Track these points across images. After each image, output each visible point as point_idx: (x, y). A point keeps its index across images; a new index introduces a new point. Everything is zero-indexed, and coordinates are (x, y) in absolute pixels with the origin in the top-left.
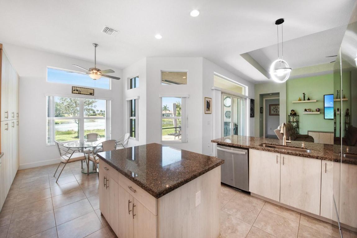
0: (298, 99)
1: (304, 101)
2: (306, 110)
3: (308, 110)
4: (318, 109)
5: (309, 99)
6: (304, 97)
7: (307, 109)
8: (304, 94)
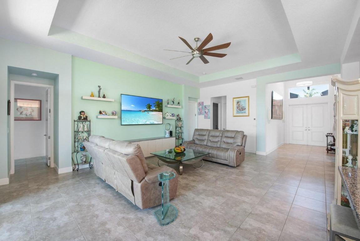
0: (90, 94)
1: (99, 99)
2: (100, 113)
3: (103, 113)
4: (115, 112)
5: (104, 97)
6: (99, 92)
7: (102, 111)
8: (99, 87)
